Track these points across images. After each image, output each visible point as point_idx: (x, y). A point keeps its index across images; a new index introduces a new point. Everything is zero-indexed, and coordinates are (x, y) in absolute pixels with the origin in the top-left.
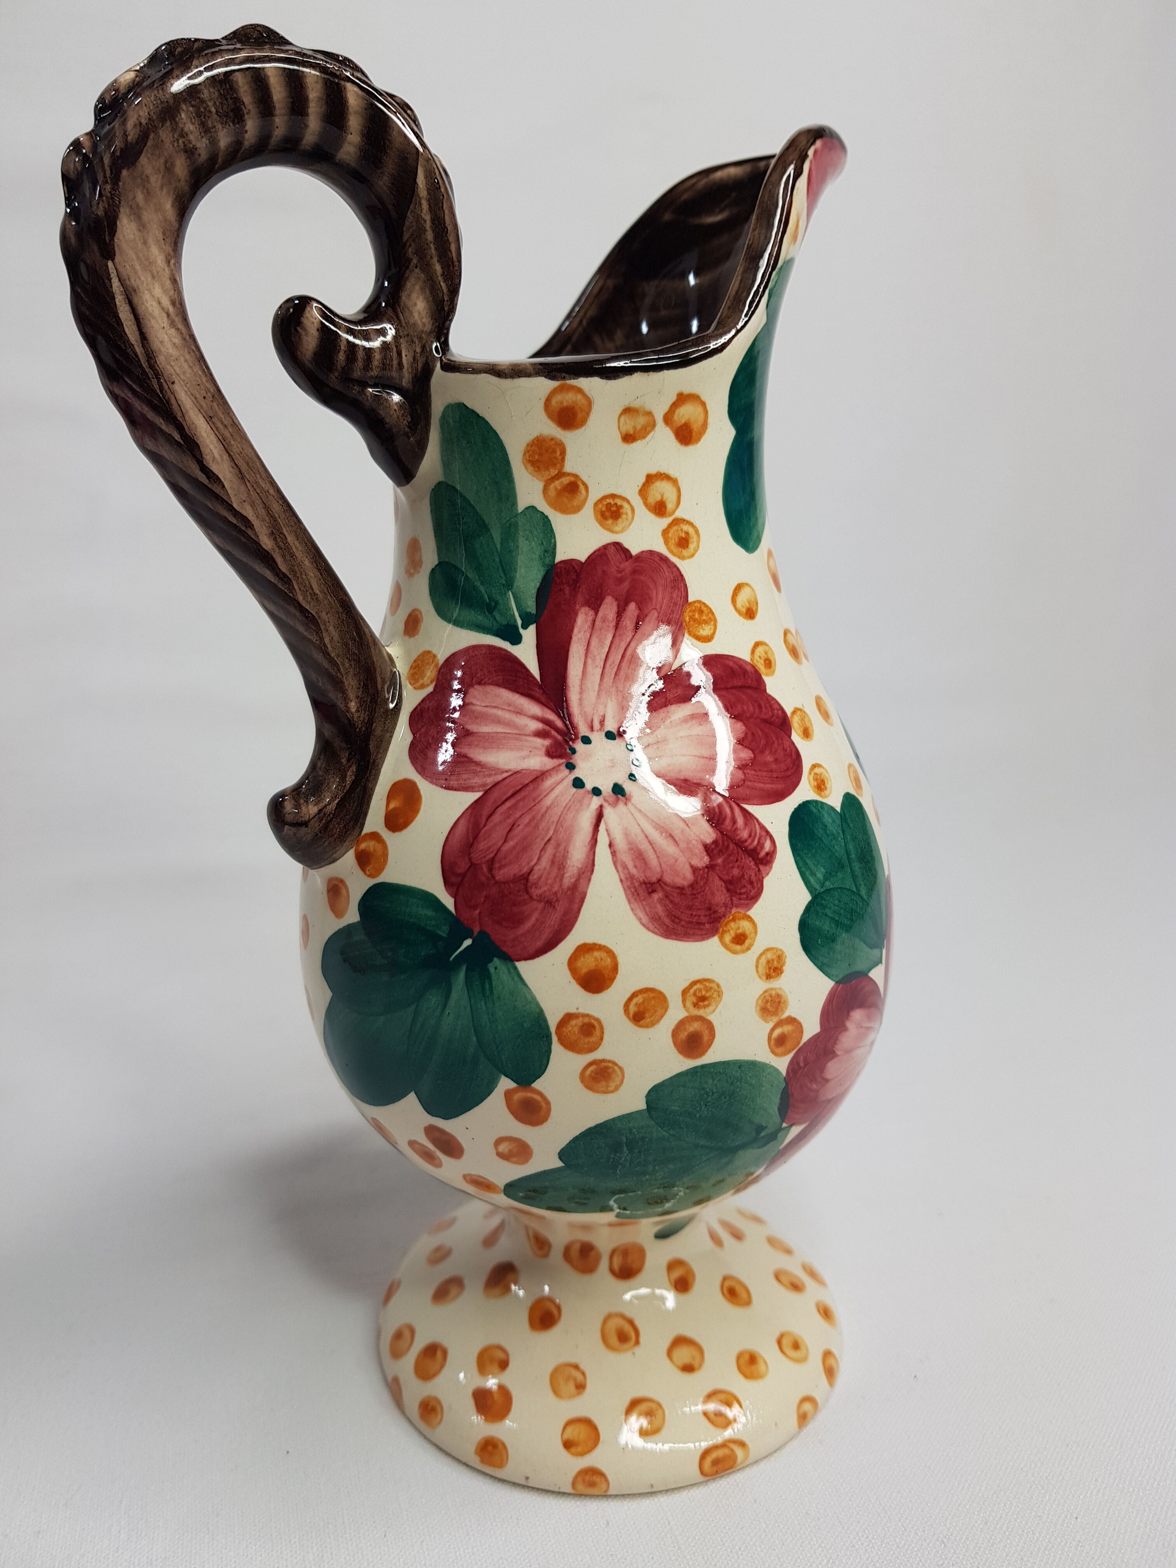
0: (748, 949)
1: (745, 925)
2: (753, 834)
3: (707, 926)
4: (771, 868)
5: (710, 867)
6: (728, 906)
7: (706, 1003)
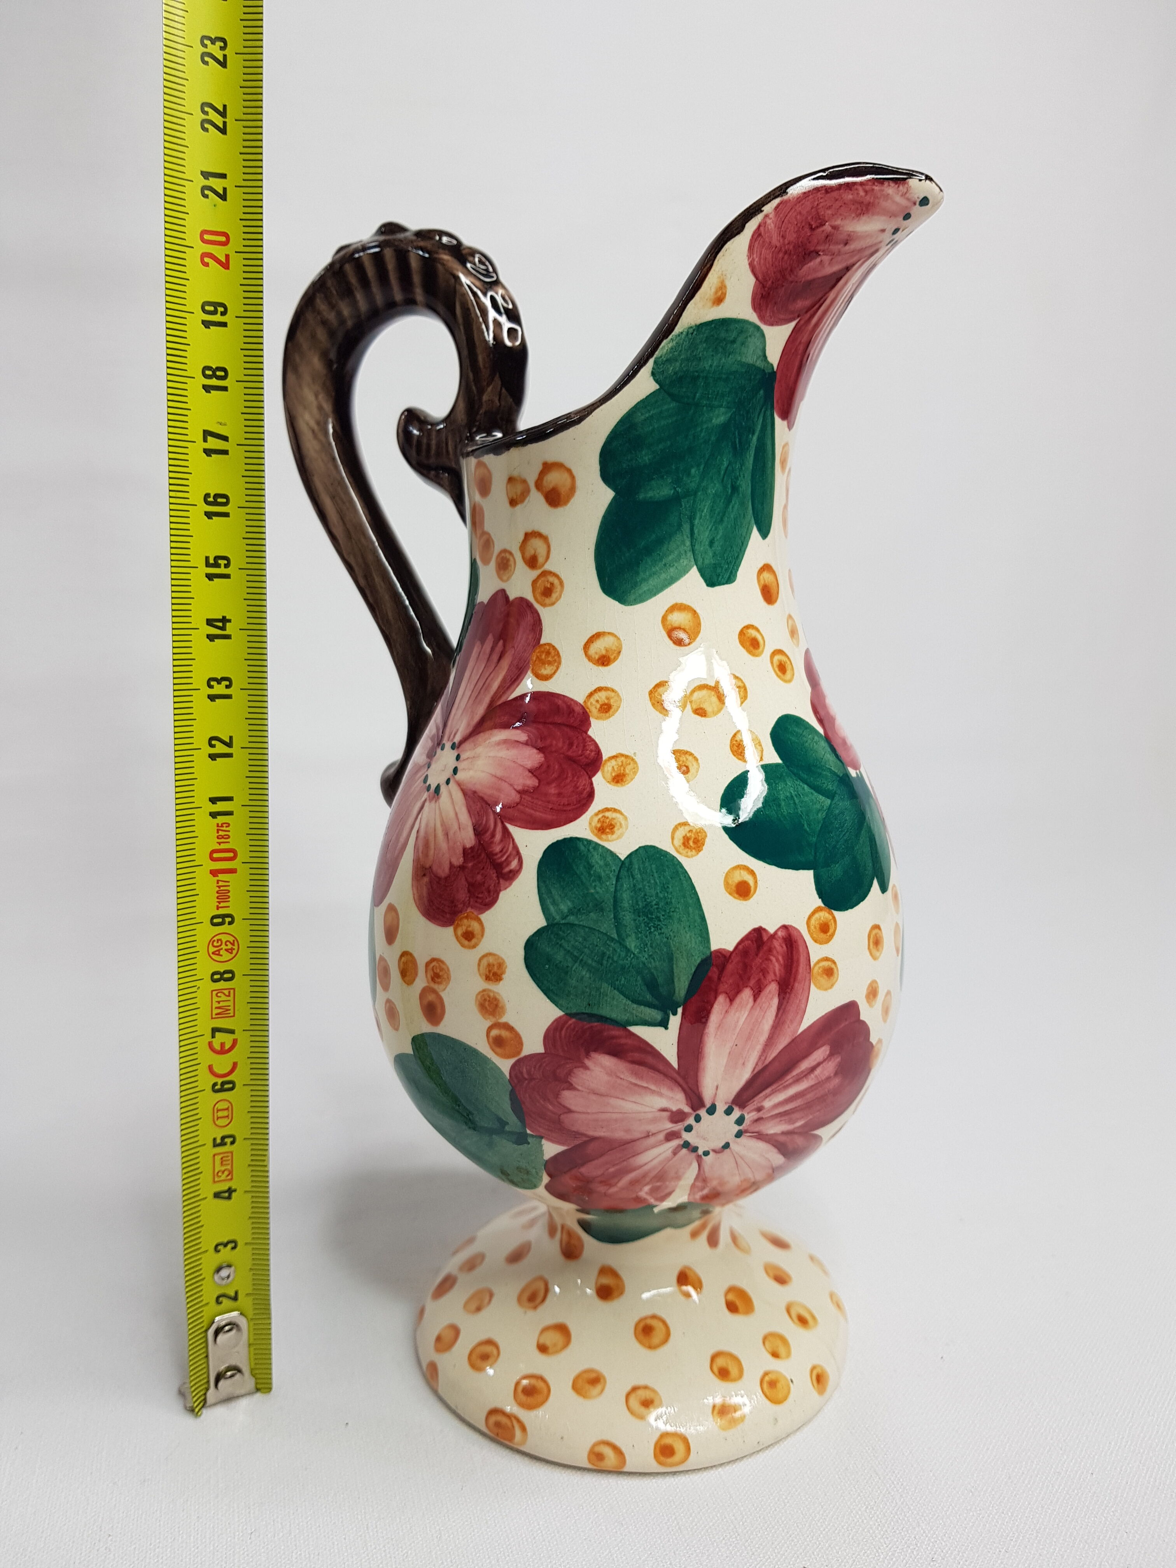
0: (474, 947)
1: (475, 926)
2: (504, 851)
3: (448, 916)
4: (510, 884)
5: (462, 868)
6: (466, 905)
7: (440, 980)
